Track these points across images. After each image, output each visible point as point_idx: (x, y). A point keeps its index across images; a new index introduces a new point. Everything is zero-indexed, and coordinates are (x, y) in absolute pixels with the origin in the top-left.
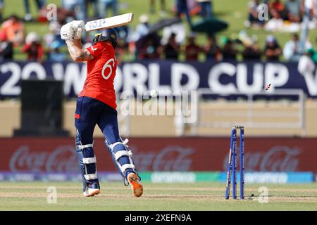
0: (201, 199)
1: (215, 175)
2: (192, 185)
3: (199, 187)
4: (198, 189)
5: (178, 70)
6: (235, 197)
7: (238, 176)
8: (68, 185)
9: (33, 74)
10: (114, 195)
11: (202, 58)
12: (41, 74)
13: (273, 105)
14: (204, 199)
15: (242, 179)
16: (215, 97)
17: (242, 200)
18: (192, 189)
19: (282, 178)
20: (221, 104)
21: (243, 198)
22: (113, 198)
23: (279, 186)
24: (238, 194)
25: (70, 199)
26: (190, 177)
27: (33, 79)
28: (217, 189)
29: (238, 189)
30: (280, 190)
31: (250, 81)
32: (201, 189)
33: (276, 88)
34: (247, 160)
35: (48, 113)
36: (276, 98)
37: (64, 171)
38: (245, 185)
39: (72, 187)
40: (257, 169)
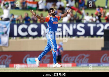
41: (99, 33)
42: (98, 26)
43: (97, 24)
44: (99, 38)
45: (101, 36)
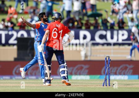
0: (92, 86)
1: (98, 76)
2: (88, 81)
3: (91, 81)
4: (91, 82)
5: (82, 33)
6: (106, 85)
7: (108, 77)
8: (37, 81)
9: (22, 35)
10: (56, 85)
11: (92, 28)
12: (26, 35)
13: (122, 47)
14: (93, 86)
15: (109, 78)
16: (98, 44)
17: (109, 87)
18: (88, 82)
19: (126, 77)
20: (100, 47)
21: (110, 86)
22: (56, 86)
23: (125, 81)
24: (108, 84)
25: (38, 86)
26: (88, 77)
27: (22, 37)
28: (99, 82)
29: (108, 82)
30: (125, 82)
31: (112, 38)
32: (92, 82)
33: (123, 40)
34: (111, 70)
35: (28, 51)
36: (123, 44)
37: (35, 75)
38: (110, 80)
39: (38, 82)
40: (115, 74)
41: (12, 41)
42: (10, 33)
43: (9, 31)
44: (11, 47)
45: (13, 45)
